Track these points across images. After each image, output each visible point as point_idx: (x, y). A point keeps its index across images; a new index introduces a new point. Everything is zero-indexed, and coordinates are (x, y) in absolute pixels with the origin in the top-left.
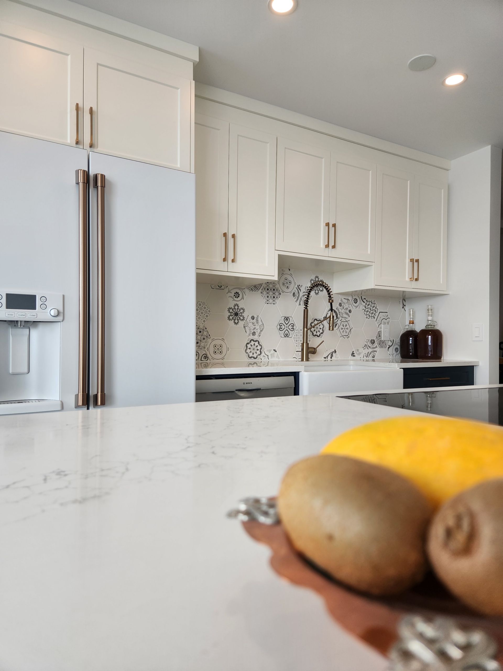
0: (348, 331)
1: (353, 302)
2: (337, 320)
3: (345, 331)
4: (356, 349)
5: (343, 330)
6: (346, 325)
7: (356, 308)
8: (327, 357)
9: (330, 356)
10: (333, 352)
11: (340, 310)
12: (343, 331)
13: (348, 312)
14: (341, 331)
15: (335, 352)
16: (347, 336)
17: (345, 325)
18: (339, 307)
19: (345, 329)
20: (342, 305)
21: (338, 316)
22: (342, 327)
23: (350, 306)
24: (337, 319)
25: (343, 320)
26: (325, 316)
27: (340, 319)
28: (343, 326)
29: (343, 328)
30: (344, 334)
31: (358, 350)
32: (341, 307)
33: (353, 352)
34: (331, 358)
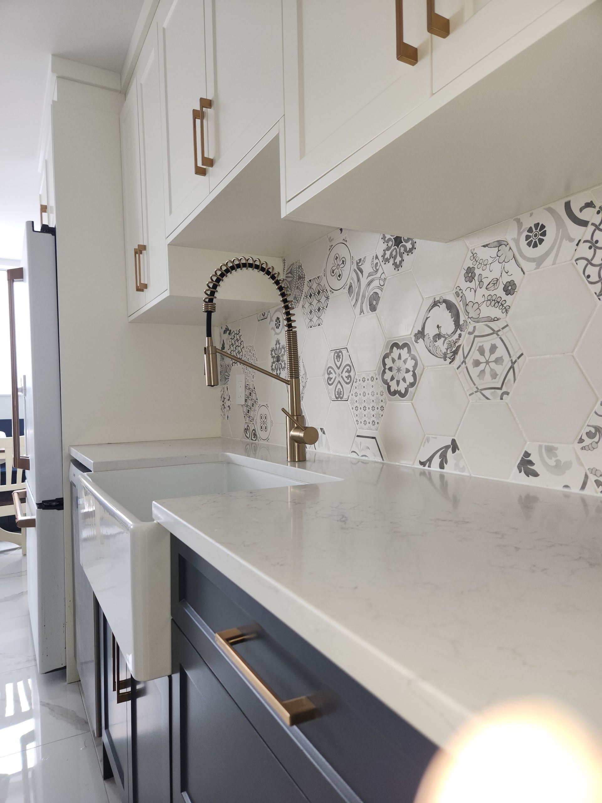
0: (501, 370)
1: (523, 243)
2: (456, 336)
3: (488, 370)
4: (540, 446)
5: (482, 367)
6: (493, 348)
7: (538, 266)
8: (430, 460)
9: (437, 460)
10: (447, 447)
11: (469, 296)
12: (483, 371)
13: (500, 292)
14: (475, 372)
15: (454, 447)
16: (500, 392)
17: (487, 349)
18: (464, 285)
19: (487, 362)
20: (477, 272)
21: (462, 318)
22: (477, 356)
23: (511, 266)
24: (459, 332)
25: (482, 328)
26: (420, 329)
27: (471, 329)
28: (481, 351)
29: (482, 359)
30: (488, 381)
31: (550, 450)
32: (472, 285)
33: (527, 454)
34: (442, 466)
